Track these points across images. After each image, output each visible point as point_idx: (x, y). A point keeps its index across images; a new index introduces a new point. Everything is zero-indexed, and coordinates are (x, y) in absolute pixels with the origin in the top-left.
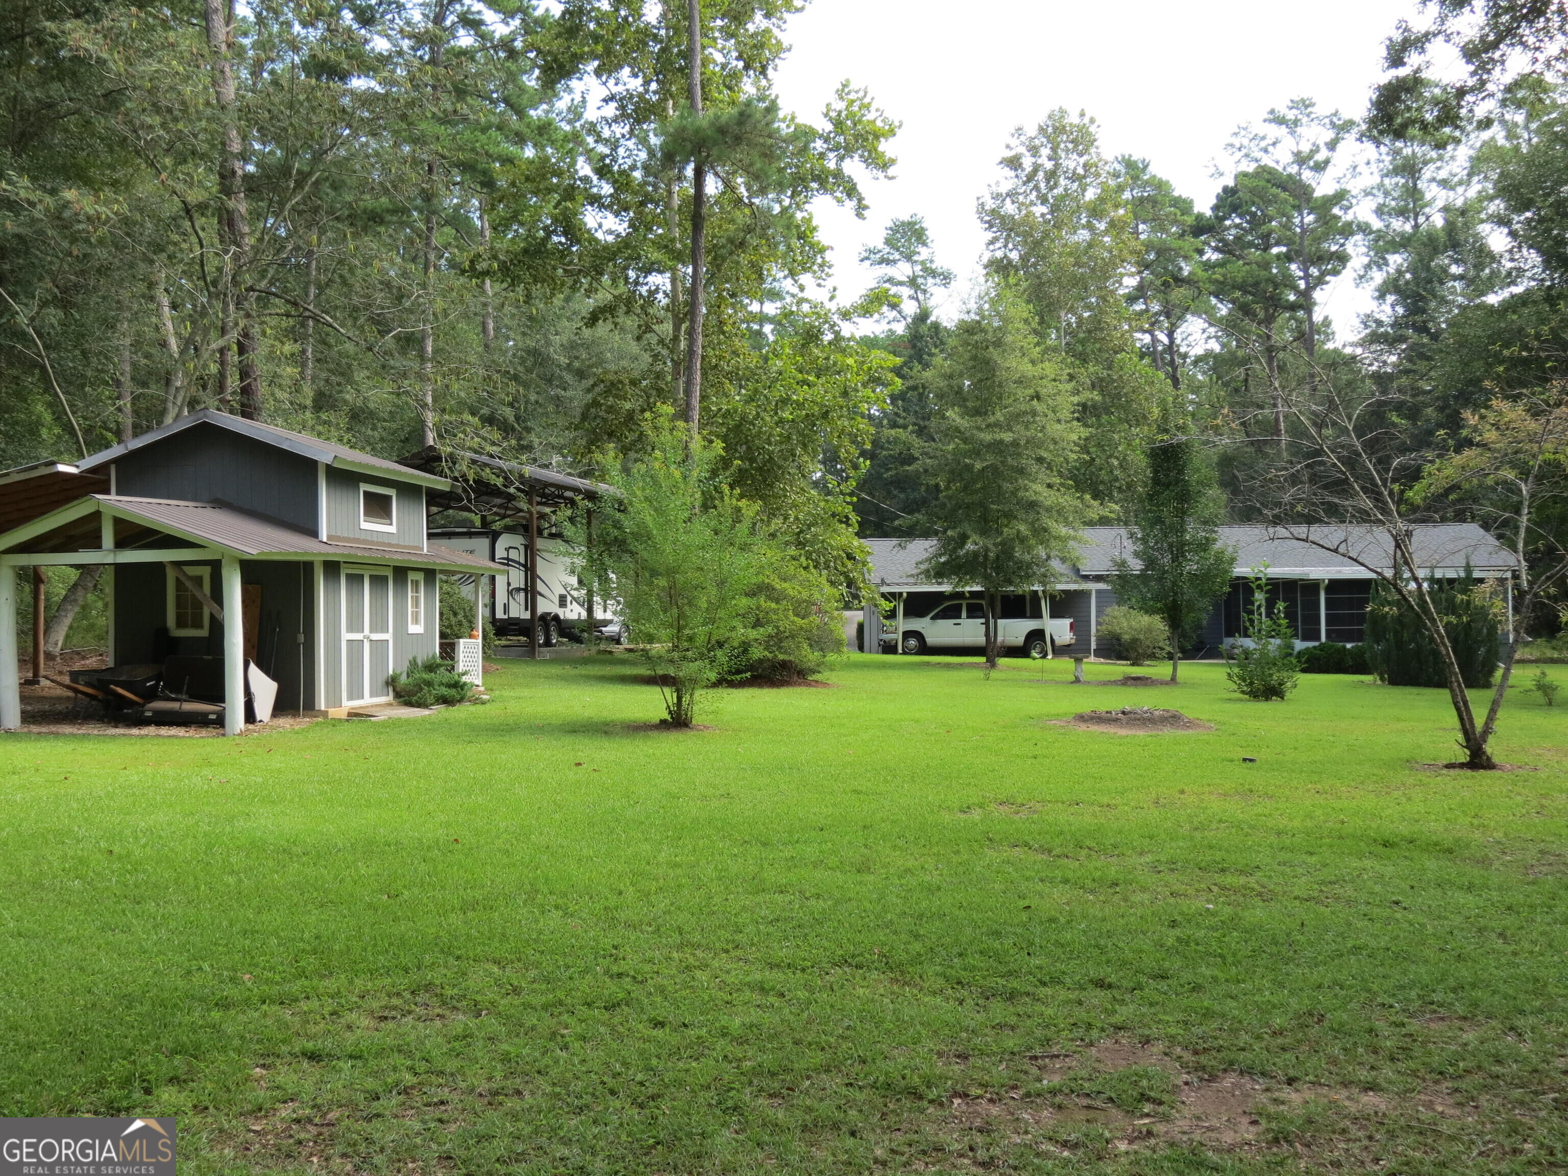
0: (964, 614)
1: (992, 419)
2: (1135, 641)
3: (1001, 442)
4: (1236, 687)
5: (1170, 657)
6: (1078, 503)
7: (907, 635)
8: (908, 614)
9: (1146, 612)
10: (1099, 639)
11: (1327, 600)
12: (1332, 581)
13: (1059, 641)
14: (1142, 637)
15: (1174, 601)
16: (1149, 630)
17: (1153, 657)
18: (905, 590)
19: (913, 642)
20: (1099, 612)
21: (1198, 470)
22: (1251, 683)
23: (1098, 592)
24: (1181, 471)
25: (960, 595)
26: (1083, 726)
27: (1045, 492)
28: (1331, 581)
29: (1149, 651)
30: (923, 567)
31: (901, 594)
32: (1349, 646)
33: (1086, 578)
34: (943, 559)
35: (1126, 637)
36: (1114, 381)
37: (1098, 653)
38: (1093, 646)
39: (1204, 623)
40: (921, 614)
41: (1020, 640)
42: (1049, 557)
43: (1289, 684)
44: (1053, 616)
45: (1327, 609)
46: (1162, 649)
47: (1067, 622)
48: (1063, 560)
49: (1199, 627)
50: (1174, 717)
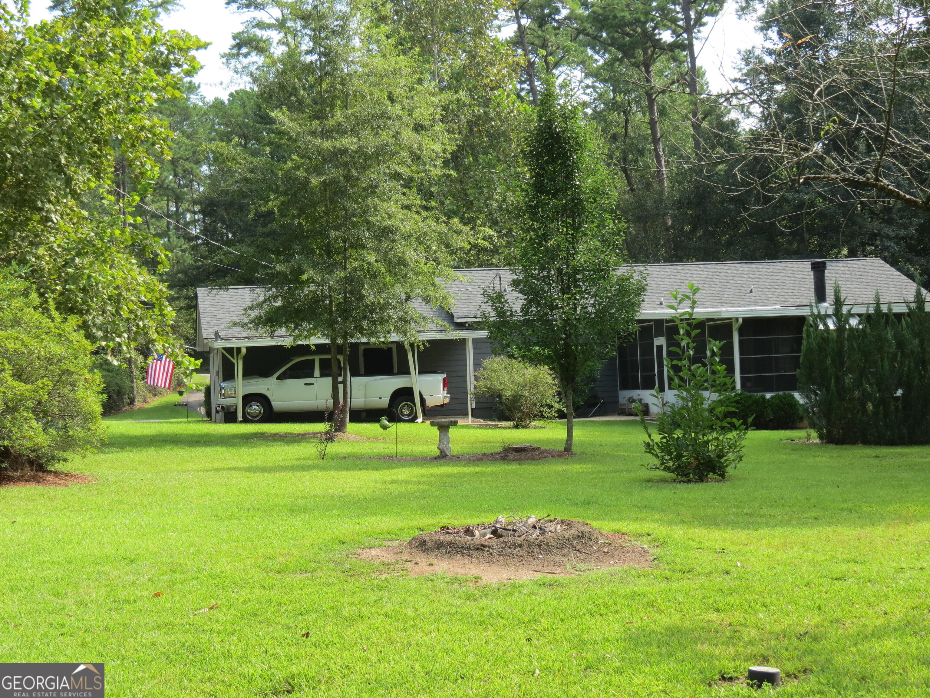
0: (317, 372)
1: (330, 123)
2: (517, 398)
3: (344, 151)
4: (656, 462)
5: (562, 415)
6: (443, 228)
7: (248, 399)
8: (247, 374)
9: (531, 360)
10: (478, 397)
11: (741, 342)
12: (747, 320)
13: (430, 402)
14: (526, 393)
15: (567, 345)
16: (534, 384)
17: (540, 416)
18: (244, 344)
19: (256, 408)
20: (477, 366)
21: (593, 173)
22: (679, 456)
23: (475, 341)
24: (570, 176)
25: (305, 349)
26: (423, 560)
27: (401, 214)
28: (745, 320)
29: (535, 410)
30: (254, 314)
31: (239, 349)
32: (768, 396)
33: (461, 326)
34: (278, 304)
35: (508, 393)
36: (492, 119)
37: (476, 414)
38: (471, 405)
39: (598, 374)
40: (265, 373)
41: (385, 402)
42: (408, 298)
43: (731, 456)
44: (423, 371)
45: (741, 353)
46: (551, 407)
47: (440, 377)
48: (427, 300)
49: (591, 379)
50: (581, 536)
